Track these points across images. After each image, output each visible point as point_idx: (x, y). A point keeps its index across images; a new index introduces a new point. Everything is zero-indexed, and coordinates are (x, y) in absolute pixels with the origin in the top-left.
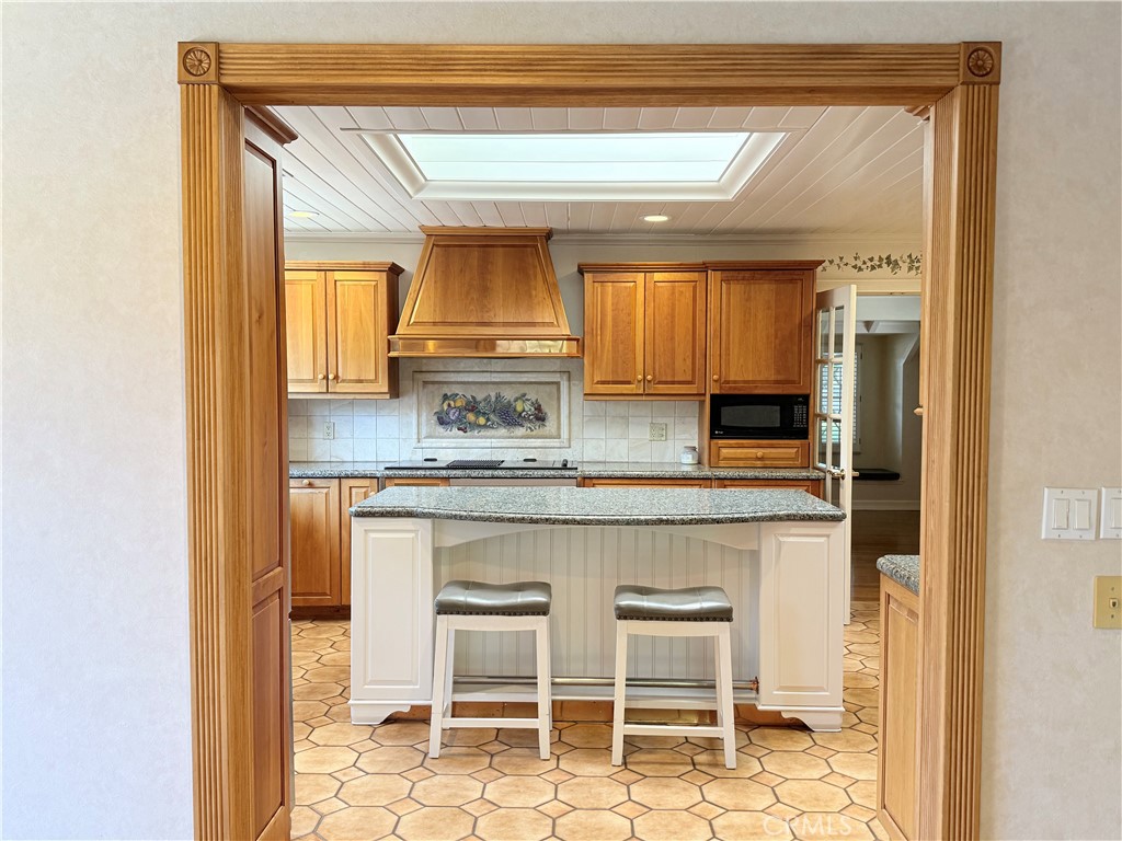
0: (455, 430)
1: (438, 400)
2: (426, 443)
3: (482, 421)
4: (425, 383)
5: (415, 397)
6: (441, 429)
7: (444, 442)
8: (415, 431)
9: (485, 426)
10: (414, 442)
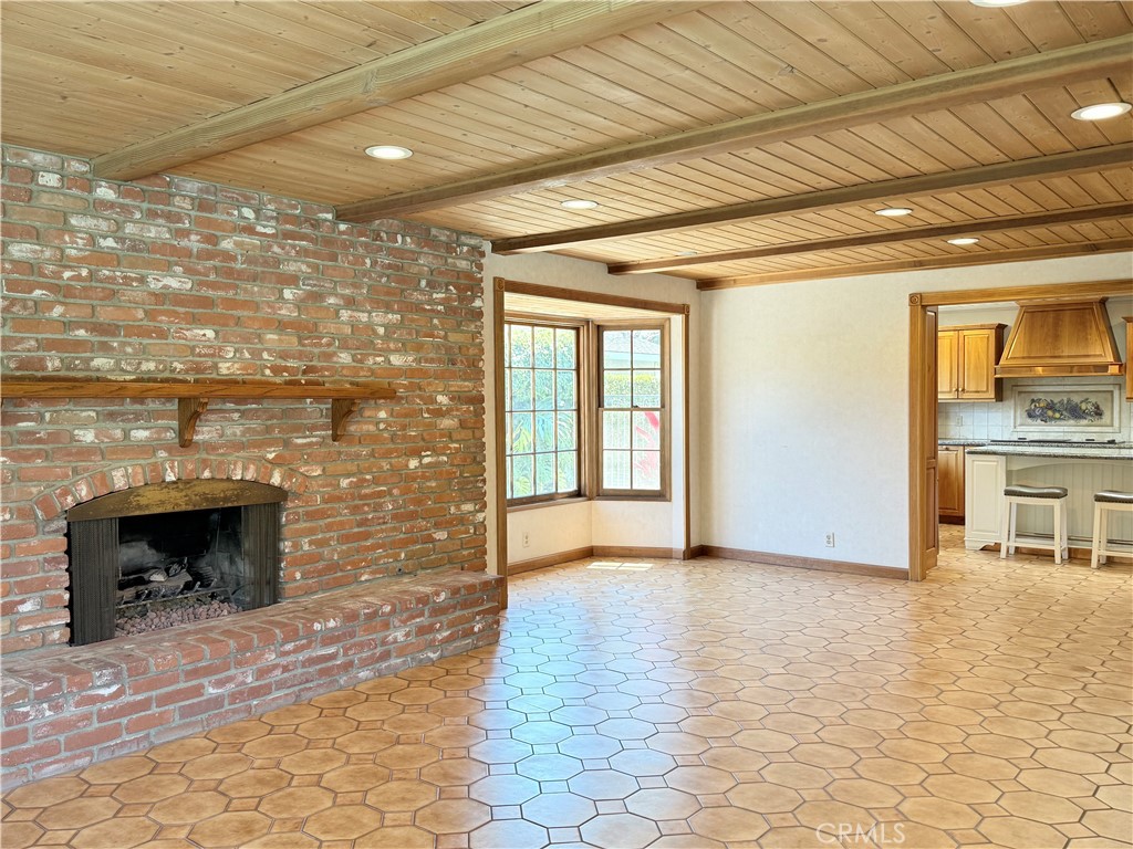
0: (1039, 421)
1: (1028, 402)
2: (1019, 429)
3: (1057, 415)
4: (1020, 393)
5: (1013, 402)
6: (1029, 421)
7: (1032, 429)
8: (1012, 421)
9: (1059, 419)
10: (1012, 429)
